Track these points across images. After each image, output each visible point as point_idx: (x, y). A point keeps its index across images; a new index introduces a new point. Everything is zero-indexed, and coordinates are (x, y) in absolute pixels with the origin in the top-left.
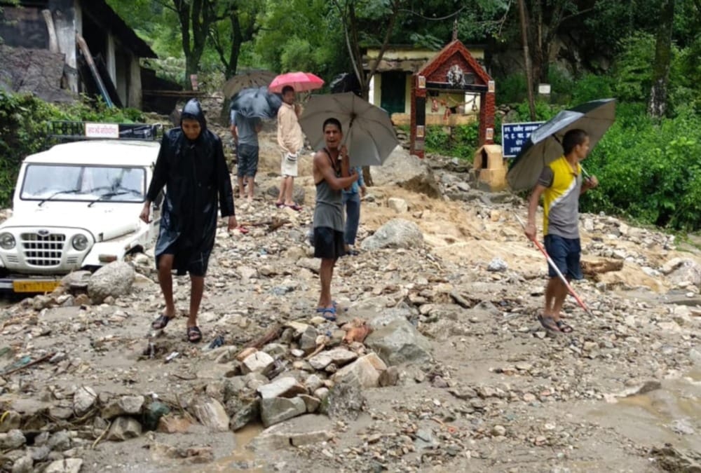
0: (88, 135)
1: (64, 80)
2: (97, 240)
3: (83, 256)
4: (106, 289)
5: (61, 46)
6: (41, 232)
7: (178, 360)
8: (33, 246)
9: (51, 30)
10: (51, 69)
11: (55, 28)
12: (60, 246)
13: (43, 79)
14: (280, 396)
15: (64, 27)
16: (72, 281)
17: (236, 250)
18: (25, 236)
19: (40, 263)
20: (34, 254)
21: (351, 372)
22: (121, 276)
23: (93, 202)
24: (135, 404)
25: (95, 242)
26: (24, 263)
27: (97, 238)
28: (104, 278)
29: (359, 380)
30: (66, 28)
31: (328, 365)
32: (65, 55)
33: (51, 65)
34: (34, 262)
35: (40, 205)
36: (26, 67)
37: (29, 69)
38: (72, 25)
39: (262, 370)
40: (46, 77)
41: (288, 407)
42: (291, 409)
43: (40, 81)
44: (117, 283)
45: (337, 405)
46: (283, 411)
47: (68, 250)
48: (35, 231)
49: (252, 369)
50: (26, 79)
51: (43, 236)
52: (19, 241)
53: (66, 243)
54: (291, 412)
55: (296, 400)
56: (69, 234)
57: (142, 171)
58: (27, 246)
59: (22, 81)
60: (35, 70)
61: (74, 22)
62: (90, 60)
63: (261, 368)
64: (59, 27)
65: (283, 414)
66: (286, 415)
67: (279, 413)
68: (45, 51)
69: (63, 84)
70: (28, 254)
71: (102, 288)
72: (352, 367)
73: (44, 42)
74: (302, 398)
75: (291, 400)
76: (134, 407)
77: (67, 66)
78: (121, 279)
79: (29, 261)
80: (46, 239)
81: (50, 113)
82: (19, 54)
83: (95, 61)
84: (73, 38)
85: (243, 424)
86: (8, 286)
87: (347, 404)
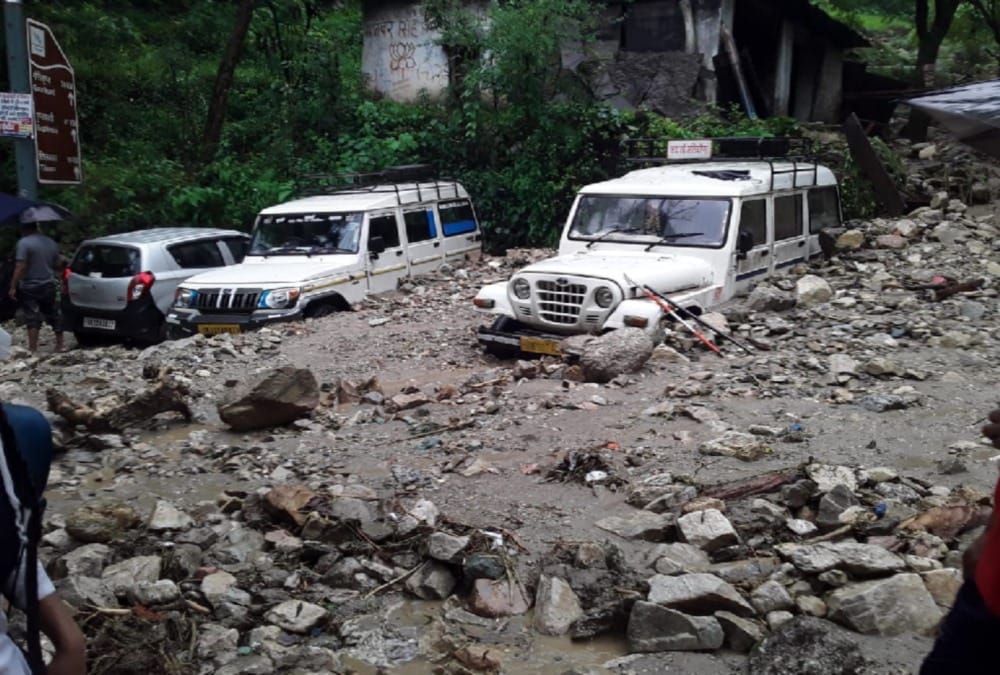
0: (671, 155)
1: (698, 88)
2: (627, 296)
3: (604, 316)
4: (598, 364)
5: (700, 43)
6: (560, 280)
7: (600, 489)
8: (552, 297)
9: (689, 26)
10: (683, 76)
11: (695, 23)
12: (581, 300)
13: (671, 89)
14: (670, 605)
15: (707, 17)
16: (570, 347)
17: (846, 326)
18: (542, 284)
19: (558, 319)
20: (551, 307)
21: (861, 598)
22: (627, 348)
23: (652, 244)
24: (448, 547)
25: (623, 299)
26: (539, 316)
27: (627, 292)
28: (601, 349)
29: (878, 618)
30: (708, 20)
31: (827, 569)
32: (703, 55)
33: (683, 71)
34: (550, 317)
35: (588, 246)
36: (652, 76)
37: (656, 79)
38: (718, 13)
39: (704, 543)
40: (675, 86)
41: (684, 632)
42: (686, 635)
43: (667, 91)
44: (617, 357)
45: (778, 659)
46: (668, 634)
47: (587, 306)
48: (553, 278)
49: (688, 537)
50: (650, 91)
51: (563, 286)
52: (535, 290)
53: (587, 296)
54: (683, 640)
55: (706, 622)
56: (592, 285)
57: (727, 203)
58: (543, 296)
59: (645, 94)
60: (664, 78)
61: (720, 10)
62: (734, 57)
63: (704, 538)
64: (699, 19)
65: (667, 639)
66: (672, 642)
67: (657, 635)
68: (679, 54)
69: (697, 90)
70: (544, 306)
71: (594, 362)
72: (869, 589)
73: (680, 42)
74: (720, 620)
75: (692, 619)
76: (445, 550)
77: (704, 69)
78: (625, 352)
79: (545, 316)
80: (566, 289)
81: (664, 131)
82: (645, 60)
83: (742, 58)
84: (716, 31)
85: (590, 632)
86: (514, 342)
87: (801, 664)
